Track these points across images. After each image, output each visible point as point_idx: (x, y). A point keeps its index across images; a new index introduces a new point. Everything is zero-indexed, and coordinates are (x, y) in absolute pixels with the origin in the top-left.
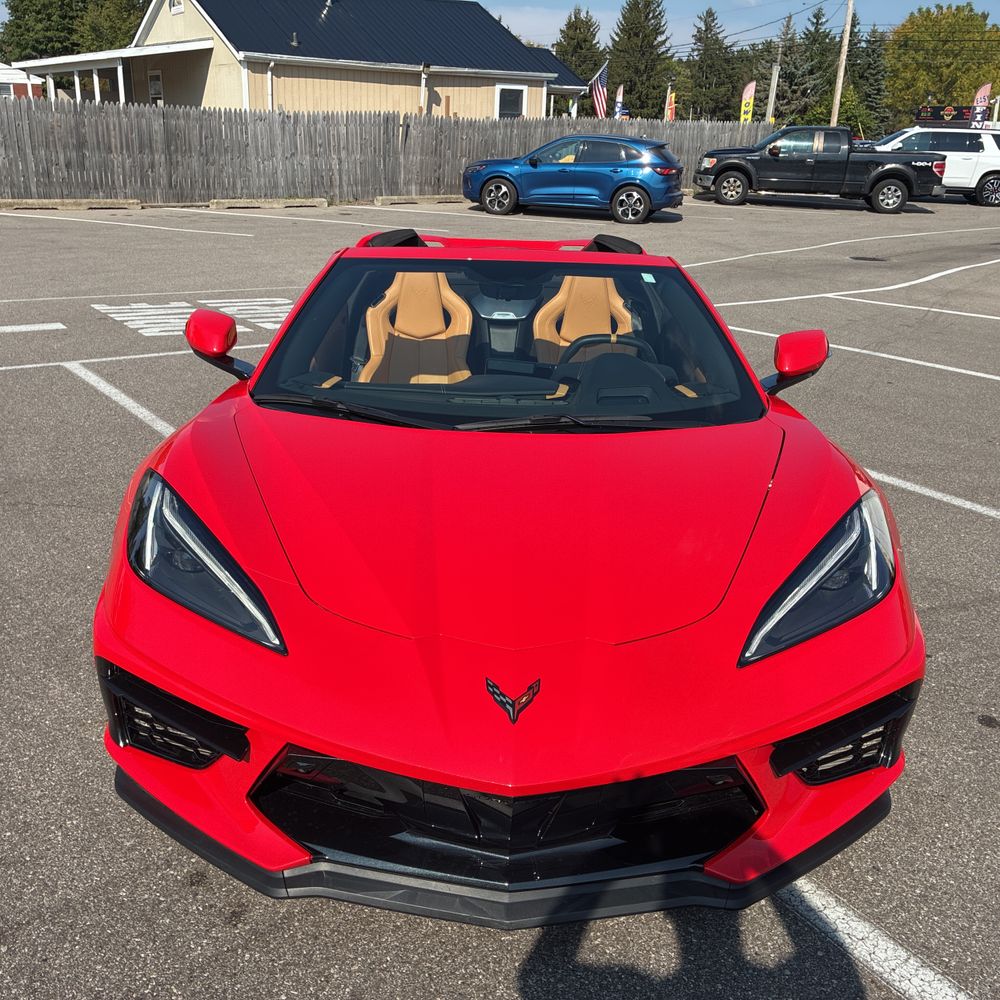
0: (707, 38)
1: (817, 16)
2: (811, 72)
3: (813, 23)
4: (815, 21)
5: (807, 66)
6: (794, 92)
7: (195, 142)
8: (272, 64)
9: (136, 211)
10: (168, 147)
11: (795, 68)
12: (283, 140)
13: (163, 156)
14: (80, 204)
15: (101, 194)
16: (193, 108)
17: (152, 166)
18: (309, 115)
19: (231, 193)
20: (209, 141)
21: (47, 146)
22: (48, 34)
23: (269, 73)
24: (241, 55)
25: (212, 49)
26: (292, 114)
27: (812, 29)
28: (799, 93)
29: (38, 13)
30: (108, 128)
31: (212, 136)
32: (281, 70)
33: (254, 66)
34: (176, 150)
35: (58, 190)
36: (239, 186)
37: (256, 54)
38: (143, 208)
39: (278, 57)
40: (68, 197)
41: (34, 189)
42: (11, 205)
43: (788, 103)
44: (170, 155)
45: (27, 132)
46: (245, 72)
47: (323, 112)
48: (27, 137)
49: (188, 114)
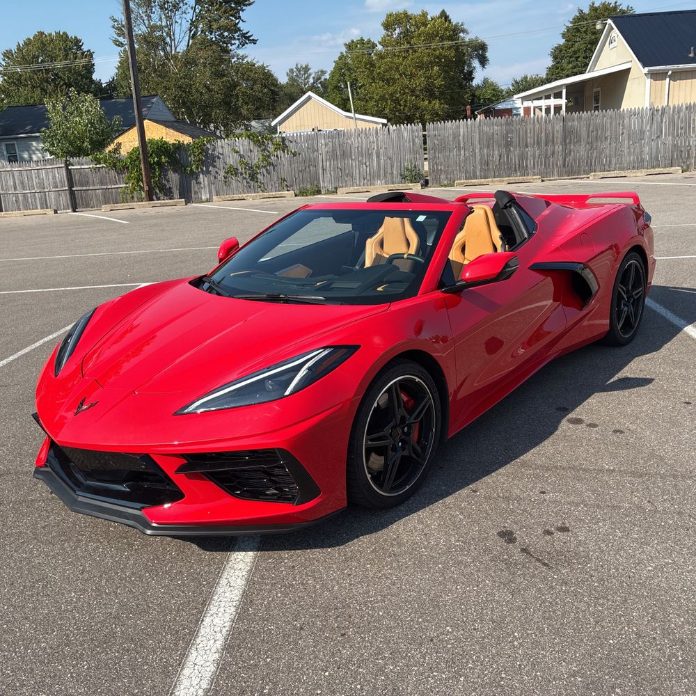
7: (584, 134)
8: (670, 72)
9: (539, 183)
10: (565, 141)
12: (651, 127)
13: (561, 147)
14: (503, 181)
15: (518, 174)
16: (585, 113)
17: (553, 154)
18: (674, 108)
19: (607, 167)
20: (595, 133)
21: (488, 147)
23: (668, 79)
24: (646, 69)
25: (630, 69)
26: (660, 108)
30: (526, 132)
31: (597, 130)
32: (676, 76)
33: (655, 76)
34: (570, 143)
35: (493, 173)
36: (613, 162)
37: (658, 68)
38: (543, 181)
39: (675, 67)
40: (498, 177)
41: (478, 174)
42: (462, 184)
44: (566, 145)
45: (477, 140)
46: (648, 81)
47: (686, 104)
48: (477, 142)
49: (581, 117)
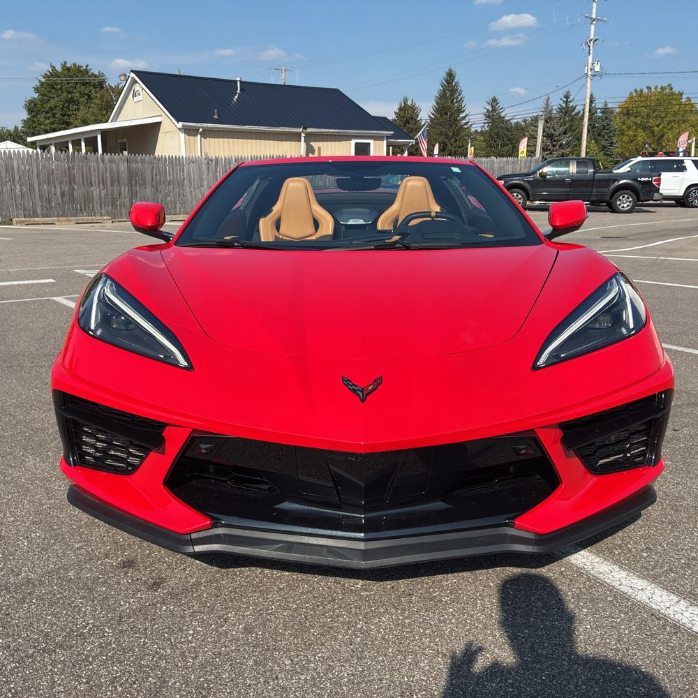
0: (493, 115)
1: (567, 97)
2: (565, 133)
3: (564, 101)
4: (565, 100)
5: (562, 129)
6: (554, 146)
7: (149, 178)
8: (201, 130)
9: (109, 224)
10: (130, 182)
11: (554, 130)
12: (208, 175)
13: (127, 189)
14: (70, 221)
15: (85, 214)
16: (148, 156)
17: (120, 194)
18: (225, 159)
19: (173, 211)
20: (158, 177)
21: (49, 183)
22: (53, 126)
23: (199, 136)
24: (180, 125)
25: (160, 123)
26: (214, 158)
27: (564, 105)
28: (557, 147)
29: (47, 113)
30: (89, 169)
31: (160, 174)
32: (207, 134)
33: (189, 132)
34: (136, 184)
35: (56, 212)
36: (178, 207)
37: (190, 124)
38: (113, 222)
39: (205, 125)
40: (62, 216)
41: (39, 212)
42: (23, 222)
43: (551, 153)
44: (131, 186)
45: (35, 174)
46: (182, 135)
47: (235, 157)
48: (35, 177)
49: (144, 160)
